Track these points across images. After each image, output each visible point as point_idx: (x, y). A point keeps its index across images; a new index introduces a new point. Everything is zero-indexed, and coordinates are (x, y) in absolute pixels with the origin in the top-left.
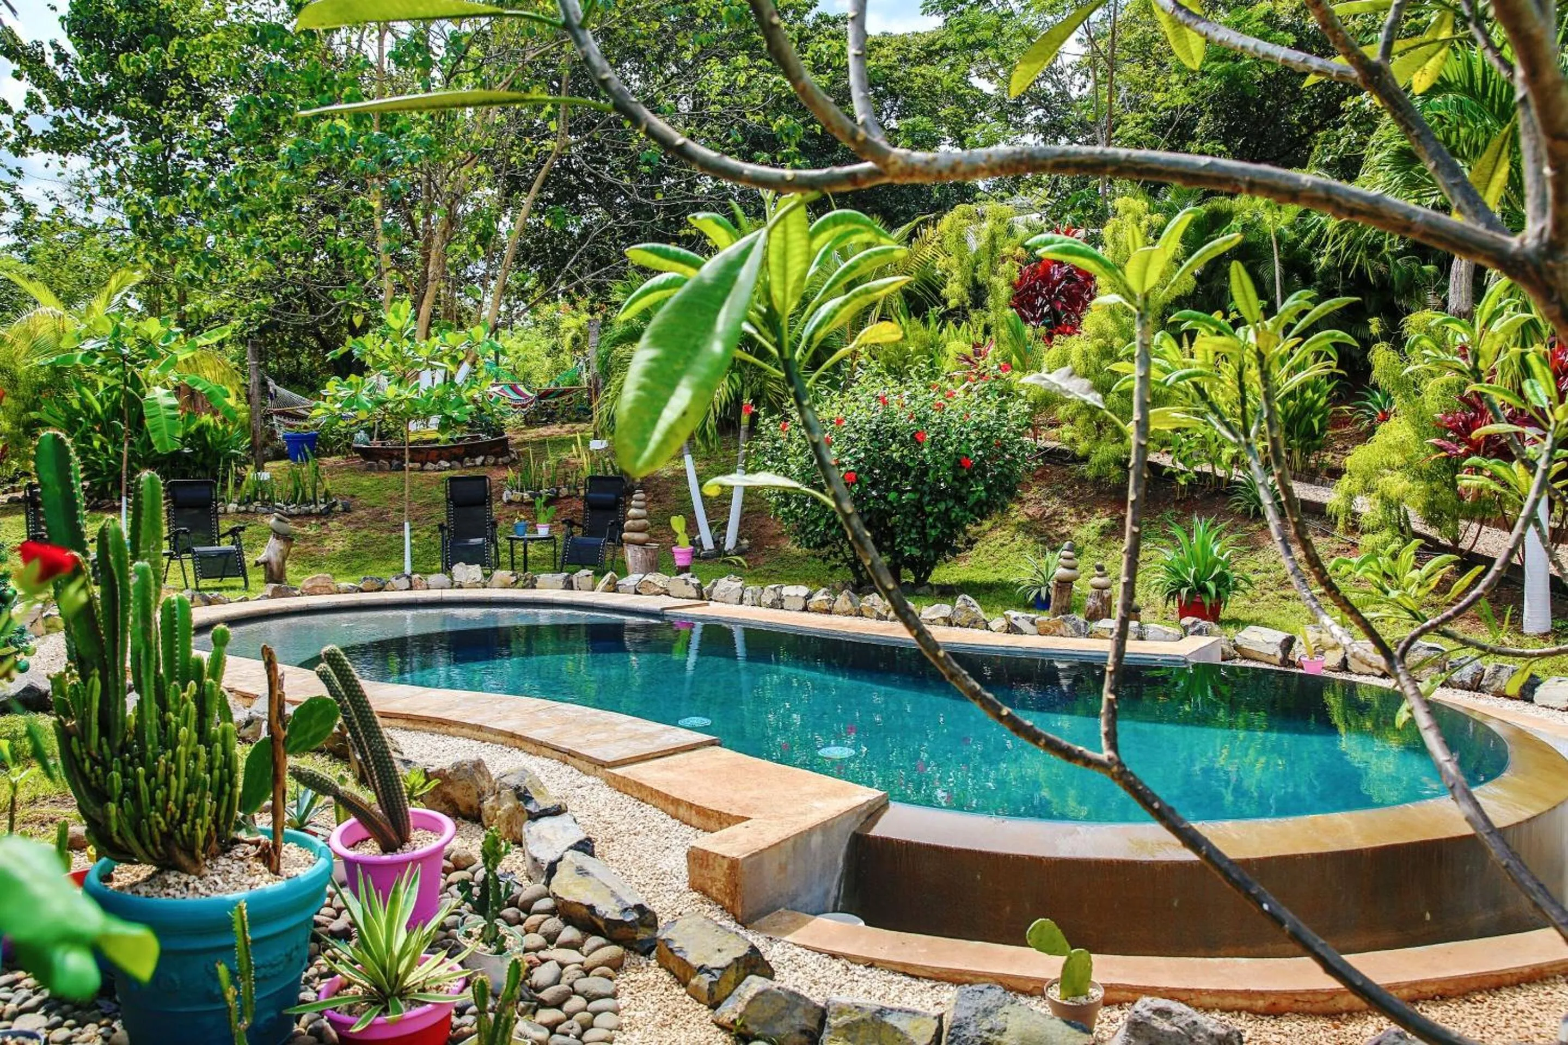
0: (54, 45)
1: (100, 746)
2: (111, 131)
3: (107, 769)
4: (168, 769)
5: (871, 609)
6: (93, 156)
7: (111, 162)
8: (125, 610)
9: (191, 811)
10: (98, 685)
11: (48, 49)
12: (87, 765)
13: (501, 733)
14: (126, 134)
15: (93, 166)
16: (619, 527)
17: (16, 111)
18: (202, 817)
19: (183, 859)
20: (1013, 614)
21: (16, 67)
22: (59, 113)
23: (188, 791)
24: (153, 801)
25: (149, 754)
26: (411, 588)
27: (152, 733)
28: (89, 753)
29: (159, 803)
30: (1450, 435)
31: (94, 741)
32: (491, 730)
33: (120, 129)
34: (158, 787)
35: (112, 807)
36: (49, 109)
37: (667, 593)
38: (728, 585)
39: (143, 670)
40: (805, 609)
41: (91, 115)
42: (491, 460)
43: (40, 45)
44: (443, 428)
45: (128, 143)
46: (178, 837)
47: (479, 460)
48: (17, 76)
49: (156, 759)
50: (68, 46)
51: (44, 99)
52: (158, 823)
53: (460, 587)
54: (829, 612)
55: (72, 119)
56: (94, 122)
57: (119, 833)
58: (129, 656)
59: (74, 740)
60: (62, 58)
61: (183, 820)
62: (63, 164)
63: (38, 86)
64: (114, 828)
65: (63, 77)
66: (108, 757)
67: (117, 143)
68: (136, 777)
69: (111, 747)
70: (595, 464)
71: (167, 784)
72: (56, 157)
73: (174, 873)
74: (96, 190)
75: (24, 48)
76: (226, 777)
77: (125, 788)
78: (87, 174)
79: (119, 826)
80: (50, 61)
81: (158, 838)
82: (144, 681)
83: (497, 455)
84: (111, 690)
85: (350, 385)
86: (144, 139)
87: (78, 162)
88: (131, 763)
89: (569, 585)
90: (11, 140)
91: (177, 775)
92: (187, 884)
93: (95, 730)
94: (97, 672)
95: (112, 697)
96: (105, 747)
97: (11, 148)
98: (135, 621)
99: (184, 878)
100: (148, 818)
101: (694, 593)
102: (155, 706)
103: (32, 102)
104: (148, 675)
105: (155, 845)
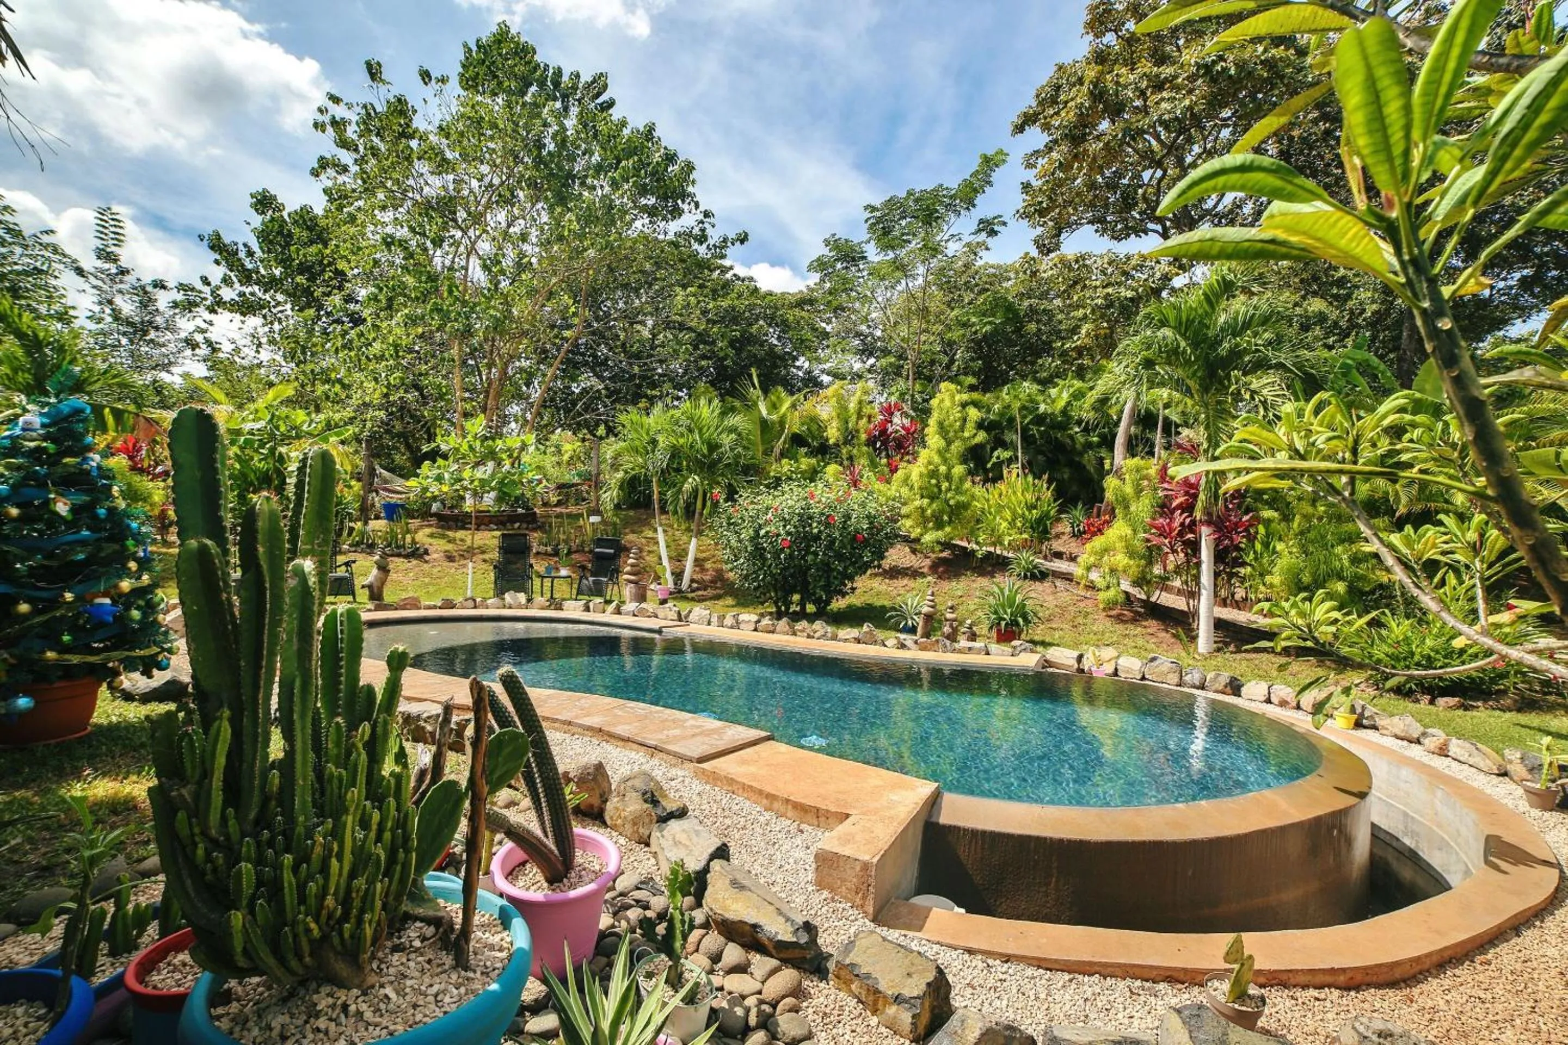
0: (245, 245)
1: (224, 819)
2: (278, 304)
3: (234, 858)
4: (328, 849)
5: (803, 631)
6: (264, 317)
7: (276, 323)
8: (276, 623)
9: (357, 903)
10: (226, 730)
11: (241, 247)
12: (200, 852)
13: (590, 728)
14: (289, 306)
15: (264, 325)
16: (617, 571)
17: (213, 284)
18: (372, 910)
19: (342, 968)
20: (902, 636)
21: (218, 257)
22: (244, 289)
23: (353, 875)
24: (302, 899)
25: (300, 830)
26: (475, 607)
27: (303, 797)
28: (205, 834)
29: (312, 901)
30: (1153, 531)
31: (214, 817)
32: (580, 726)
33: (286, 302)
34: (310, 877)
35: (237, 918)
36: (237, 285)
37: (656, 617)
38: (698, 611)
39: (297, 708)
40: (756, 630)
41: (266, 291)
42: (525, 526)
43: (236, 244)
44: (499, 500)
45: (289, 312)
46: (336, 940)
47: (517, 525)
48: (217, 262)
49: (310, 834)
50: (255, 247)
51: (234, 279)
52: (308, 931)
53: (510, 608)
54: (773, 632)
55: (253, 294)
56: (267, 297)
57: (245, 951)
58: (276, 689)
59: (181, 815)
60: (250, 254)
61: (345, 917)
62: (243, 322)
63: (231, 271)
64: (239, 949)
65: (250, 266)
66: (235, 837)
67: (282, 312)
68: (278, 867)
69: (240, 818)
70: (595, 531)
71: (324, 869)
72: (238, 317)
73: (325, 989)
74: (264, 340)
75: (225, 245)
76: (400, 841)
77: (260, 883)
78: (259, 329)
79: (247, 940)
80: (242, 255)
81: (306, 948)
82: (298, 725)
83: (528, 523)
84: (247, 739)
85: (439, 467)
86: (301, 310)
87: (254, 322)
88: (271, 843)
89: (587, 609)
90: (208, 303)
91: (340, 857)
92: (345, 1007)
93: (217, 798)
94: (227, 713)
95: (247, 747)
96: (231, 822)
97: (208, 308)
98: (289, 640)
99: (342, 995)
100: (294, 924)
101: (675, 617)
102: (311, 755)
103: (226, 281)
104: (303, 716)
105: (300, 958)
